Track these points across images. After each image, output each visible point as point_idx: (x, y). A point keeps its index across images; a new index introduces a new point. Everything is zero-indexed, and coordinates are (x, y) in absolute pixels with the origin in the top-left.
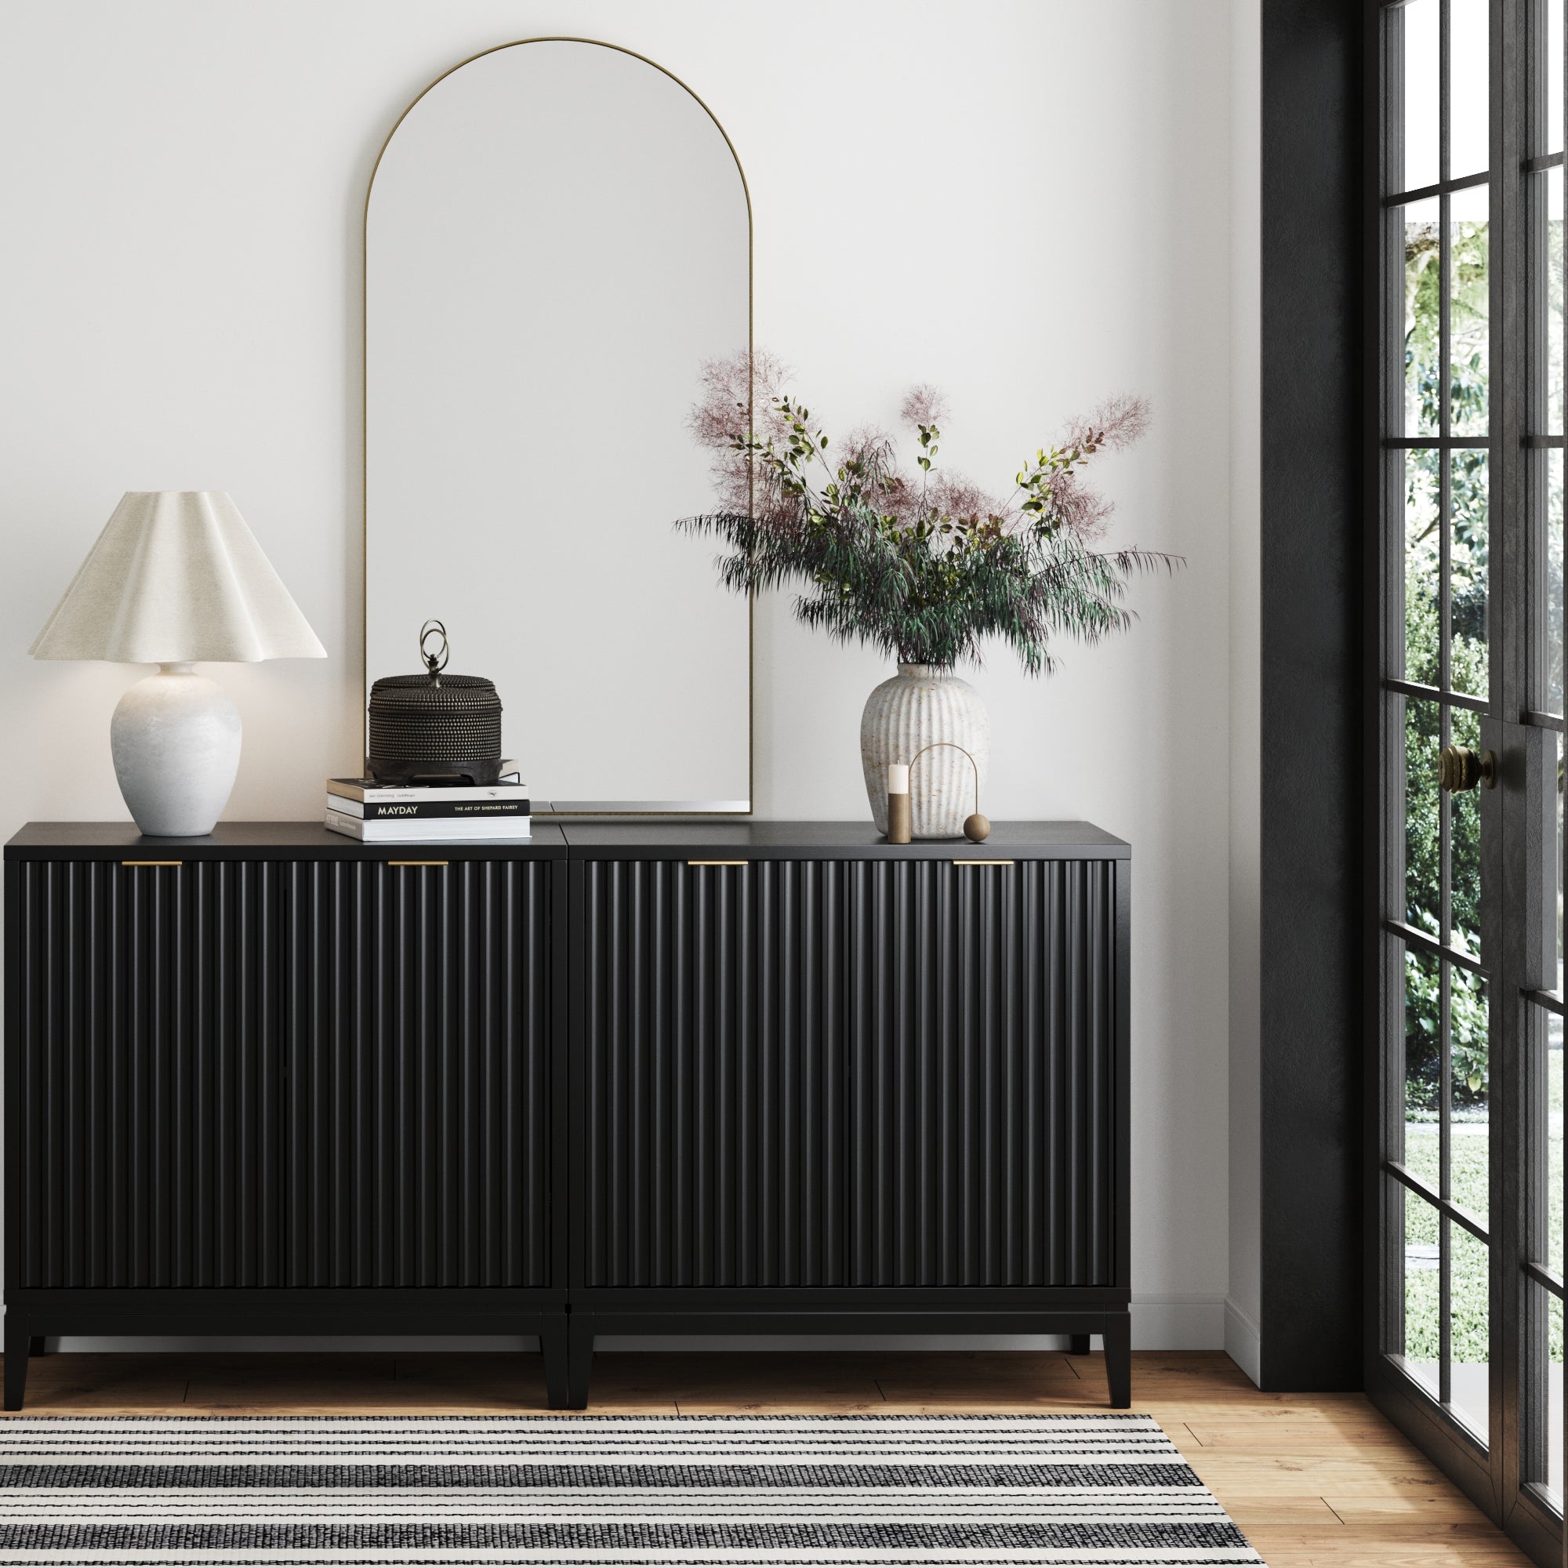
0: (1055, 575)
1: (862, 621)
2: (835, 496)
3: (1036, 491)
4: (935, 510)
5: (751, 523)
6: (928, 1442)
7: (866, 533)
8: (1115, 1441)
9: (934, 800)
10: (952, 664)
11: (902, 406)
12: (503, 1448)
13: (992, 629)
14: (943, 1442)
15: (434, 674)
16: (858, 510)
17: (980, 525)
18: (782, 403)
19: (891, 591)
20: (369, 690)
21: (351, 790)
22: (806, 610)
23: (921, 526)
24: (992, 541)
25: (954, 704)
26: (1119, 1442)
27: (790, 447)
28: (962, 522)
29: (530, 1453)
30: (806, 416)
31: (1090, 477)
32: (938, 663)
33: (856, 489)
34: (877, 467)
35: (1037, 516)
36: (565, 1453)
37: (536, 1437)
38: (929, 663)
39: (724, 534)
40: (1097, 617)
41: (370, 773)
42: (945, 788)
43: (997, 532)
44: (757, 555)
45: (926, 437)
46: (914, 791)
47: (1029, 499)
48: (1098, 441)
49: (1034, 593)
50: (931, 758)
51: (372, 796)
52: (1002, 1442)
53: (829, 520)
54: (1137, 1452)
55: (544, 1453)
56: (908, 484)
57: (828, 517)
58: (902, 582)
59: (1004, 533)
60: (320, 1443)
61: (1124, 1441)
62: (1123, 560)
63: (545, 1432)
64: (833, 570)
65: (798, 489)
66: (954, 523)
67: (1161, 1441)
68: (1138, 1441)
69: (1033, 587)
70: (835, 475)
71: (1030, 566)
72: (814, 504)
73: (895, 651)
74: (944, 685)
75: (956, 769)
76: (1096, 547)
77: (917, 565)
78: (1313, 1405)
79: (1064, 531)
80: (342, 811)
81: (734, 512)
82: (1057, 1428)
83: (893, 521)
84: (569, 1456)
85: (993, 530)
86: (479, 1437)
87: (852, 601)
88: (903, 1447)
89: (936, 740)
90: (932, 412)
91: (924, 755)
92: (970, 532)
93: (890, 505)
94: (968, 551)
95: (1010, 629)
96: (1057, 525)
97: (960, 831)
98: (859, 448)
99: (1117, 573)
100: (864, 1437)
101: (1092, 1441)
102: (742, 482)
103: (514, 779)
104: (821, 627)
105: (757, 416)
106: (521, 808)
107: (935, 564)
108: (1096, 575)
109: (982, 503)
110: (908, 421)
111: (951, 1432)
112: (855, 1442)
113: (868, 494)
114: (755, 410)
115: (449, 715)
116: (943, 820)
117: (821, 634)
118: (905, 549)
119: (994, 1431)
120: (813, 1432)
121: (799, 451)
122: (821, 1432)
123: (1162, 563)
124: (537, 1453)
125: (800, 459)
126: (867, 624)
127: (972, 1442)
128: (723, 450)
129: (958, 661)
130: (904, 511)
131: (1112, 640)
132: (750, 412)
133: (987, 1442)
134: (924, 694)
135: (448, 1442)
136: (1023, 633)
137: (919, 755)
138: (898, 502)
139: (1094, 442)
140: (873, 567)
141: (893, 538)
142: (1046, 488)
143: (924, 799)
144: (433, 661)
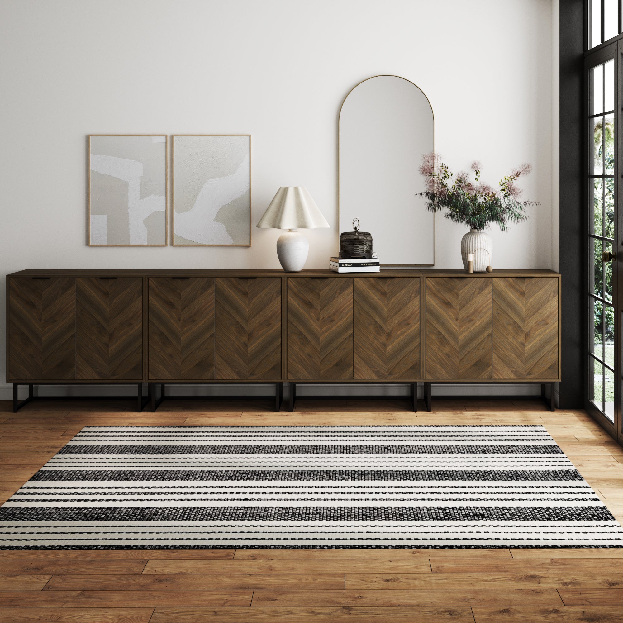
0: (508, 207)
1: (461, 218)
2: (455, 188)
3: (504, 187)
4: (479, 191)
5: (434, 194)
6: (457, 436)
7: (462, 197)
8: (529, 436)
9: (479, 262)
10: (483, 229)
11: (471, 166)
12: (294, 438)
13: (493, 220)
14: (463, 436)
15: (356, 231)
16: (460, 191)
17: (490, 195)
18: (442, 165)
19: (468, 211)
20: (340, 235)
21: (336, 260)
22: (447, 216)
23: (476, 195)
24: (493, 199)
25: (484, 239)
26: (531, 436)
27: (443, 176)
28: (486, 194)
29: (304, 440)
30: (447, 168)
31: (517, 183)
32: (480, 229)
33: (460, 186)
34: (465, 181)
35: (504, 192)
36: (317, 440)
37: (308, 434)
38: (478, 229)
39: (427, 197)
40: (519, 217)
41: (340, 256)
42: (481, 259)
43: (494, 196)
44: (435, 202)
45: (477, 173)
46: (474, 260)
47: (502, 188)
48: (519, 174)
49: (503, 211)
50: (478, 252)
51: (341, 261)
52: (486, 436)
53: (453, 194)
54: (538, 440)
55: (309, 440)
56: (472, 185)
57: (453, 193)
58: (471, 209)
59: (496, 197)
60: (225, 436)
61: (532, 436)
62: (525, 203)
63: (312, 432)
64: (454, 206)
65: (446, 186)
66: (484, 194)
67: (547, 436)
68: (538, 436)
69: (503, 210)
70: (455, 183)
71: (502, 205)
72: (449, 190)
73: (469, 226)
74: (481, 234)
75: (484, 255)
76: (519, 200)
77: (474, 205)
78: (572, 412)
79: (511, 196)
80: (333, 265)
81: (430, 192)
82: (507, 430)
83: (469, 194)
84: (319, 441)
85: (493, 196)
86: (287, 434)
87: (459, 213)
88: (448, 438)
89: (479, 248)
90: (479, 167)
91: (476, 251)
92: (488, 196)
93: (468, 190)
94: (487, 201)
95: (497, 220)
96: (509, 195)
97: (485, 270)
98: (460, 176)
99: (523, 206)
100: (433, 434)
101: (520, 436)
102: (432, 184)
103: (376, 257)
104: (451, 220)
105: (435, 168)
106: (377, 264)
107: (479, 205)
108: (518, 207)
109: (490, 189)
110: (473, 169)
111: (467, 432)
112: (429, 436)
113: (463, 187)
114: (435, 167)
115: (360, 241)
116: (481, 267)
117: (451, 221)
118: (472, 201)
119: (483, 432)
120: (414, 432)
121: (446, 177)
122: (417, 432)
123: (535, 204)
124: (307, 440)
125: (446, 179)
126: (463, 219)
127: (474, 436)
128: (427, 176)
129: (485, 228)
130: (471, 192)
131: (523, 223)
132: (434, 167)
133: (480, 436)
134: (476, 236)
135: (274, 436)
136: (501, 221)
137: (475, 251)
138: (470, 189)
139: (518, 174)
140: (464, 205)
141: (468, 198)
142: (506, 186)
143: (476, 262)
144: (356, 228)
